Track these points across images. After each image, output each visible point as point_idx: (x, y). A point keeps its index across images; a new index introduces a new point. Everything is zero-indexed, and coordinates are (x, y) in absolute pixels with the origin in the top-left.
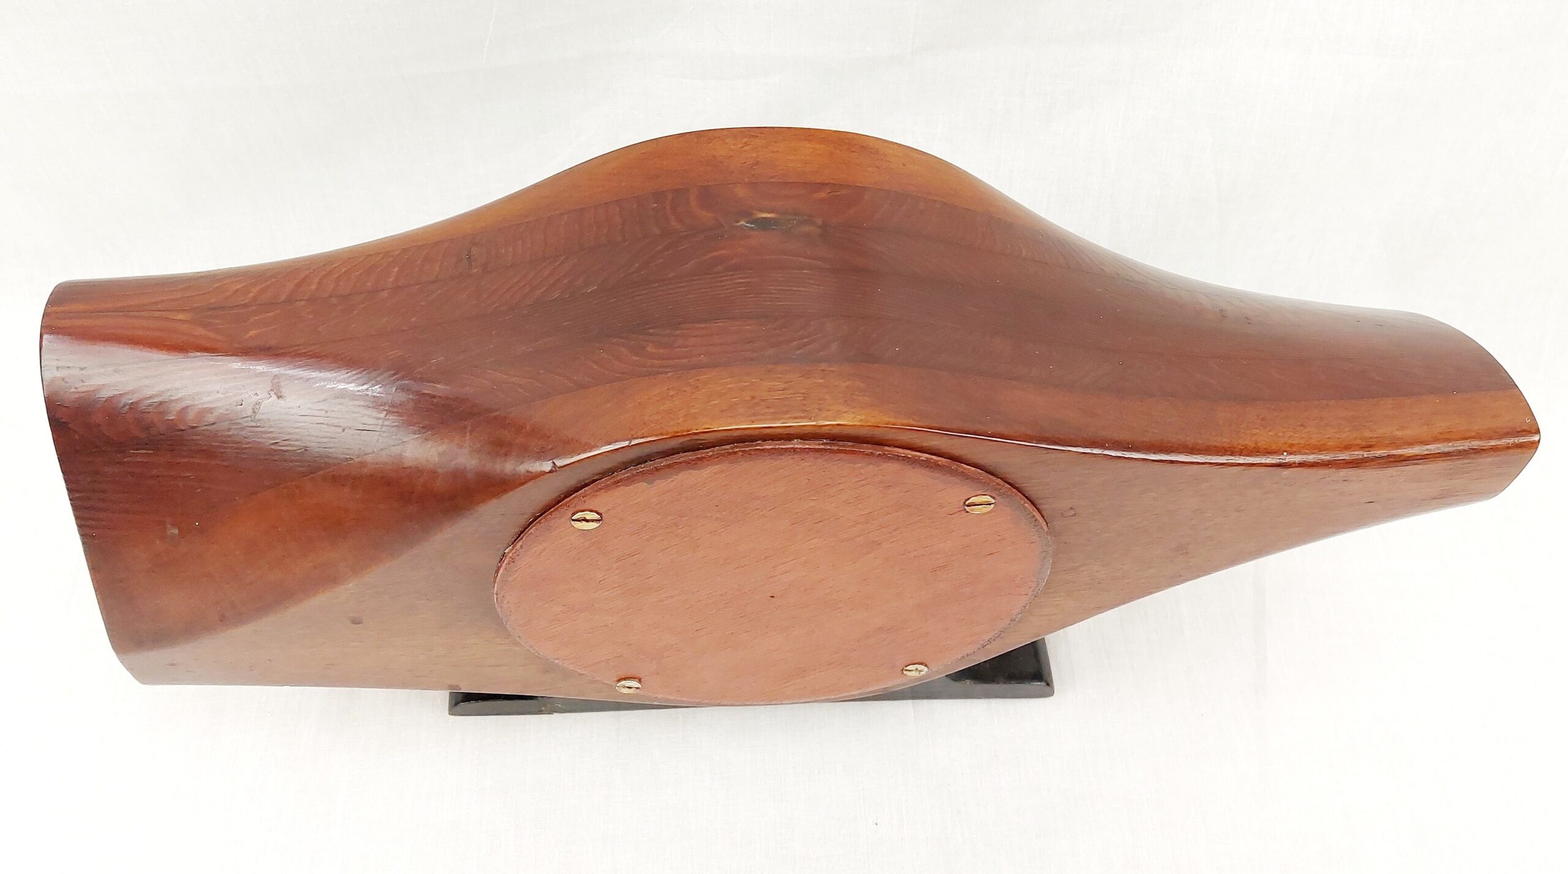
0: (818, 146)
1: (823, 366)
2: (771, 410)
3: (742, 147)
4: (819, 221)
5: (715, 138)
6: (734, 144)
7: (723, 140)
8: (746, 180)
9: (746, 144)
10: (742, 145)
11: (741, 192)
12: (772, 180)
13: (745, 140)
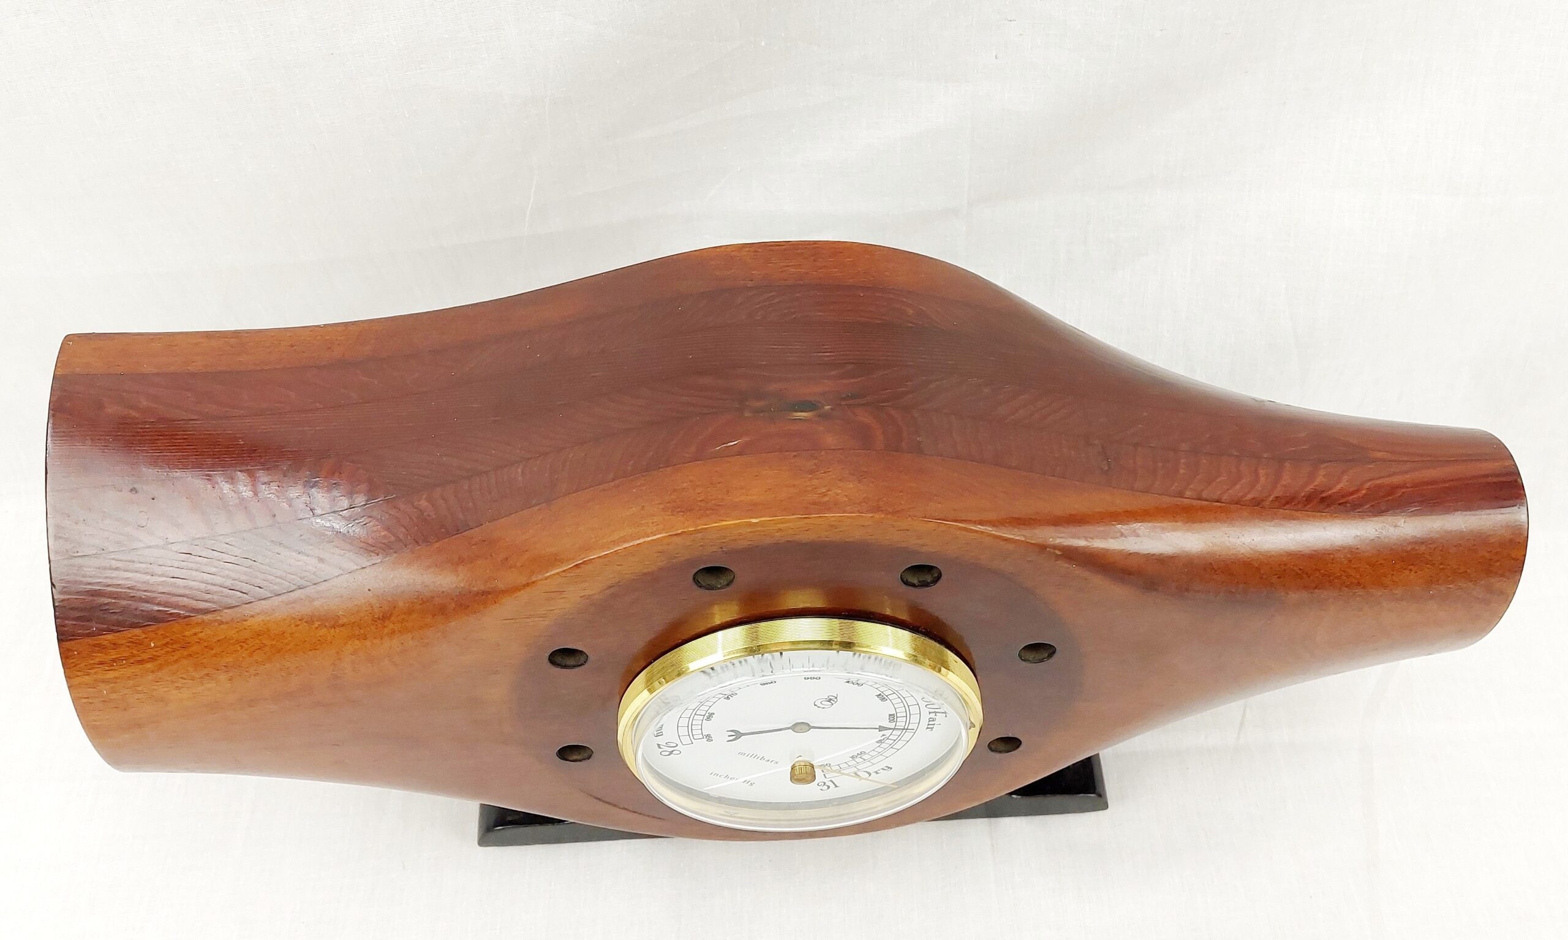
0: (743, 498)
1: (750, 284)
2: (799, 251)
3: (828, 491)
4: (747, 414)
5: (860, 503)
6: (838, 495)
7: (850, 500)
8: (823, 453)
9: (824, 495)
10: (829, 493)
11: (830, 440)
12: (795, 453)
13: (826, 499)
